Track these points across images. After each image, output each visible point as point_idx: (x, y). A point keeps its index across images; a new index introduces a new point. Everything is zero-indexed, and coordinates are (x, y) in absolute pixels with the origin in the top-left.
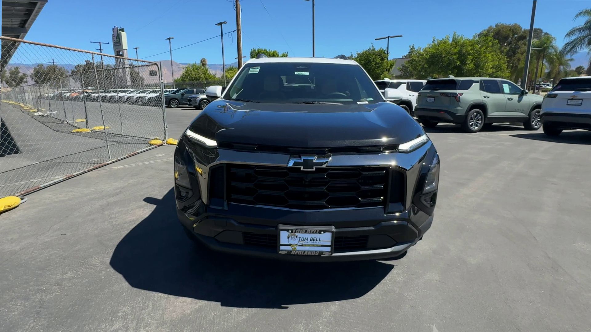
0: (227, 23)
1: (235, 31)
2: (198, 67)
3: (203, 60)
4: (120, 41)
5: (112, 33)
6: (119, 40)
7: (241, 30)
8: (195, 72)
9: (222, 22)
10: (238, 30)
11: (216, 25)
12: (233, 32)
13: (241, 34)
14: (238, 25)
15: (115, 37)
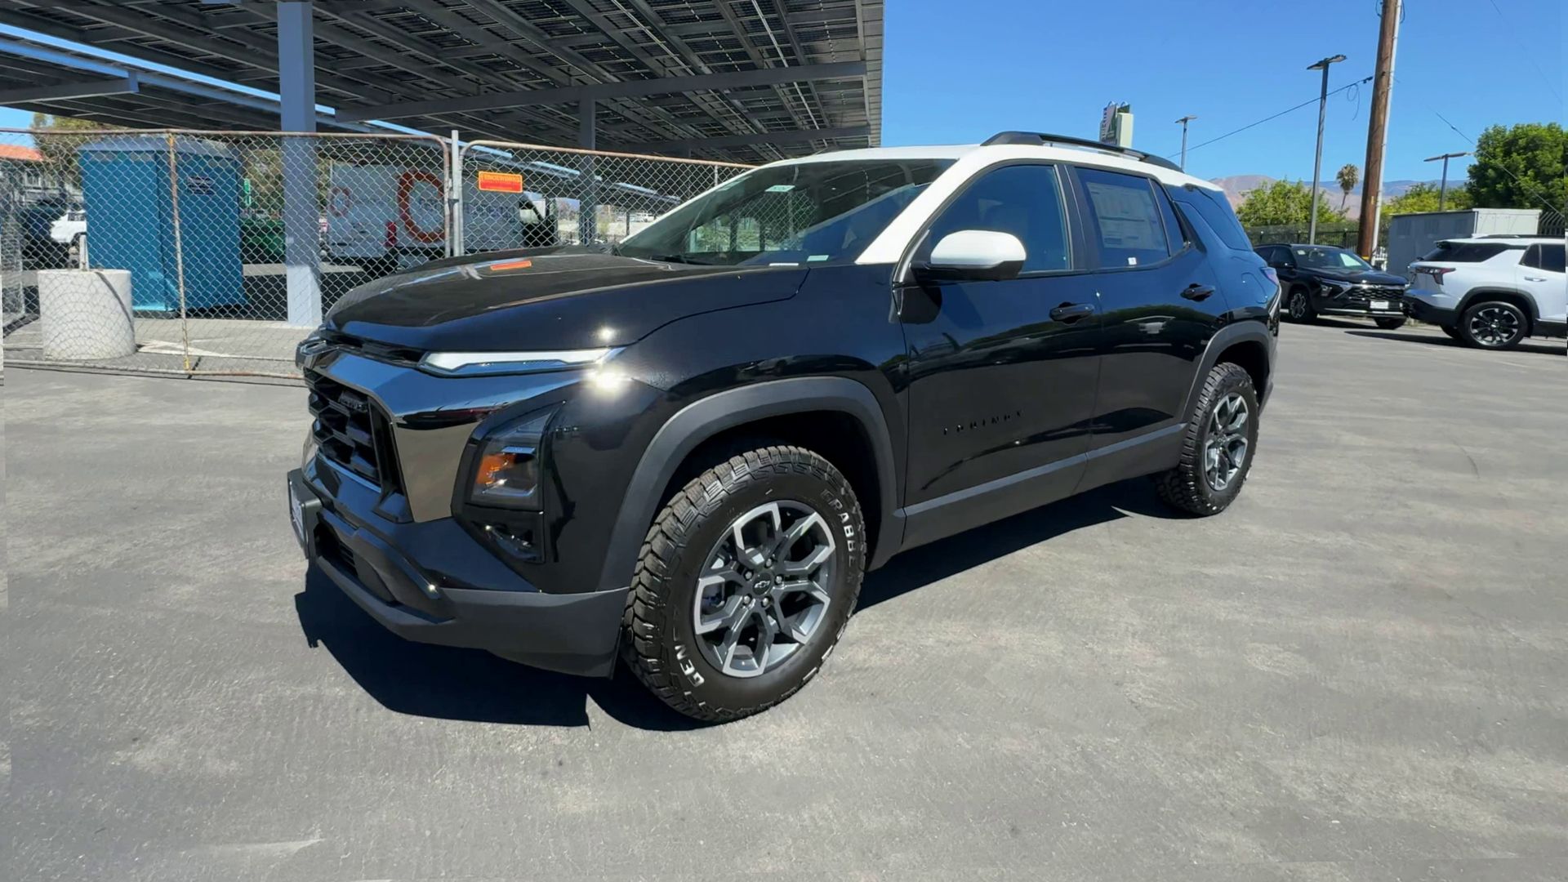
0: (1345, 58)
1: (1370, 79)
2: (1289, 191)
3: (1346, 171)
4: (1115, 136)
5: (1102, 119)
6: (1115, 133)
7: (1392, 74)
8: (1276, 205)
9: (1330, 57)
10: (1380, 75)
11: (1308, 68)
12: (1365, 82)
13: (1391, 86)
14: (1382, 58)
15: (1107, 128)
